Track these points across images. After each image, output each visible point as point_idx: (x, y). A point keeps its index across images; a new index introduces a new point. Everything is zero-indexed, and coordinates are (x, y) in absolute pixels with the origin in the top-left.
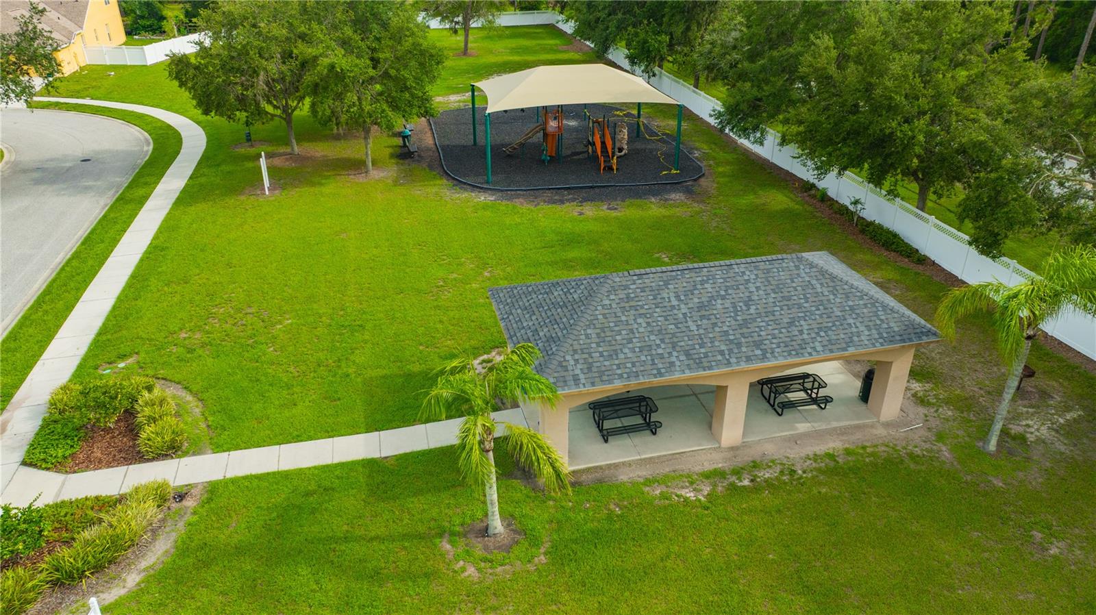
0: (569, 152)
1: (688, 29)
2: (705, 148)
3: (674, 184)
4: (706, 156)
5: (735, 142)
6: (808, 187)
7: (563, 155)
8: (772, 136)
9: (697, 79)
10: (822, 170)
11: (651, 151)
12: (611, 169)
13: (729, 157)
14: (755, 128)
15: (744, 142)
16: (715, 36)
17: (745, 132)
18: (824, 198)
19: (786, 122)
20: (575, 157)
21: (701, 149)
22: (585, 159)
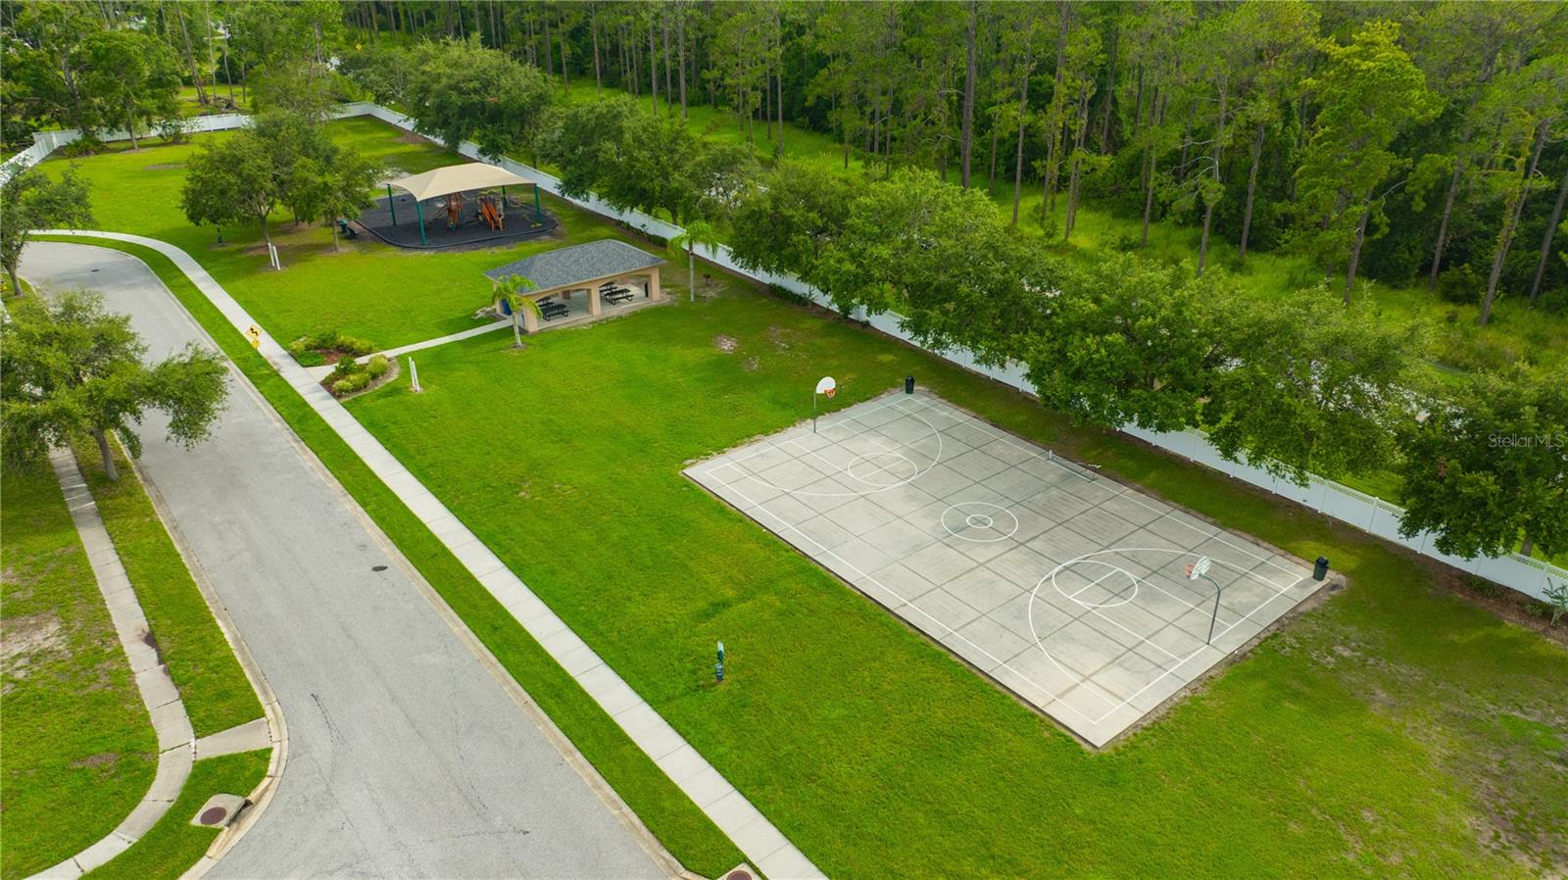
0: (468, 220)
1: (523, 127)
2: (553, 209)
3: (542, 232)
4: (555, 214)
5: (571, 203)
6: (620, 223)
7: (462, 224)
8: (593, 196)
9: (535, 162)
10: (621, 210)
11: (519, 215)
12: (498, 228)
13: (571, 213)
14: (583, 192)
15: (577, 202)
16: (544, 135)
17: (577, 196)
18: (629, 227)
19: (599, 187)
20: (470, 224)
21: (550, 210)
22: (478, 224)
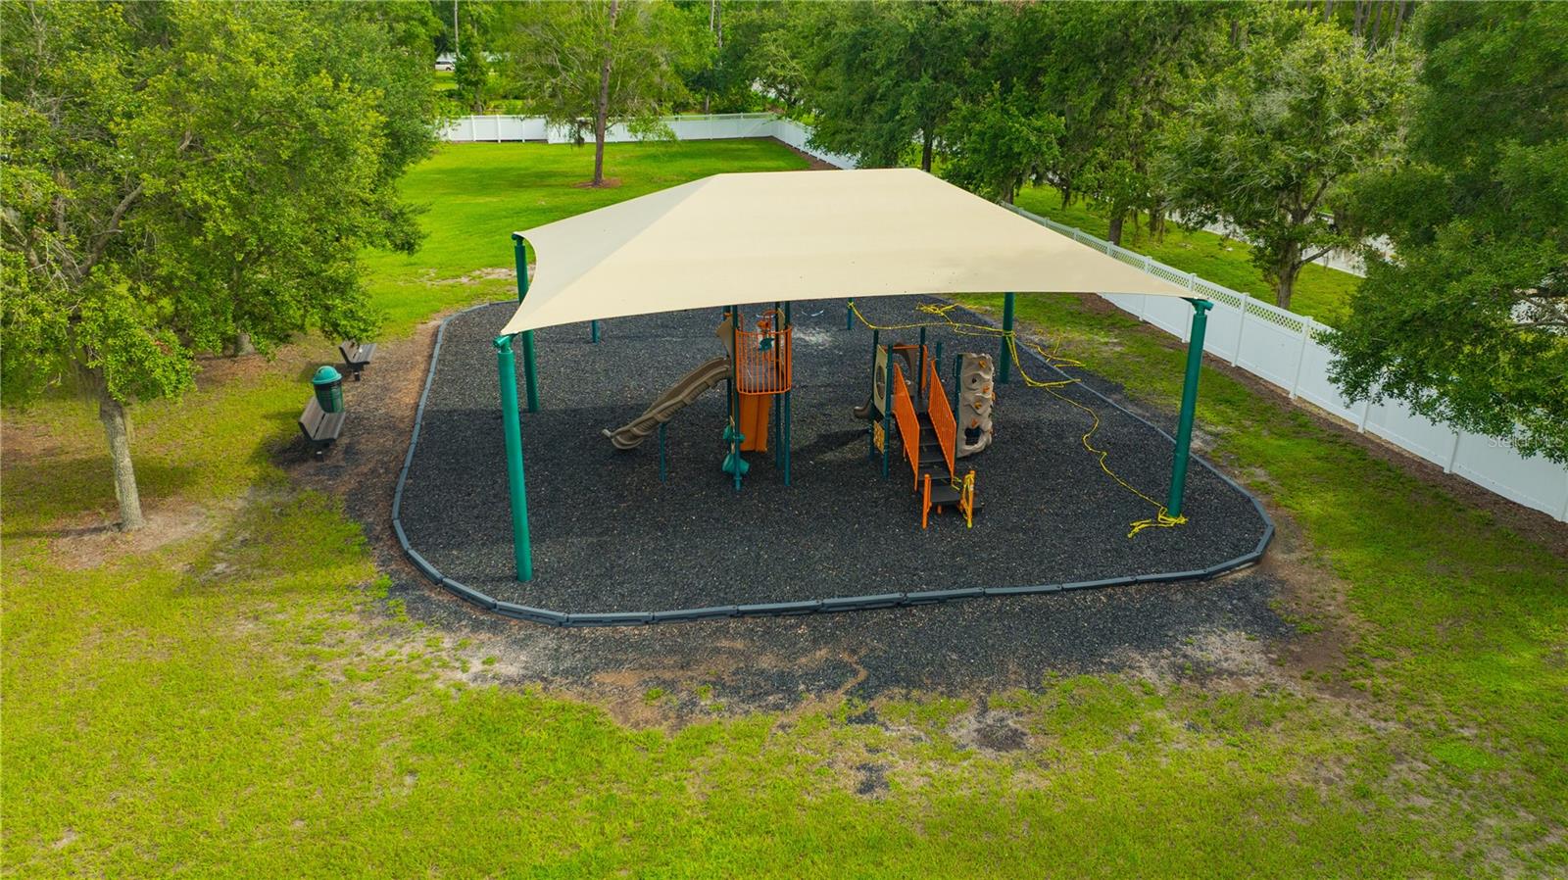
0: (810, 436)
7: (794, 447)
20: (829, 456)
22: (862, 463)
